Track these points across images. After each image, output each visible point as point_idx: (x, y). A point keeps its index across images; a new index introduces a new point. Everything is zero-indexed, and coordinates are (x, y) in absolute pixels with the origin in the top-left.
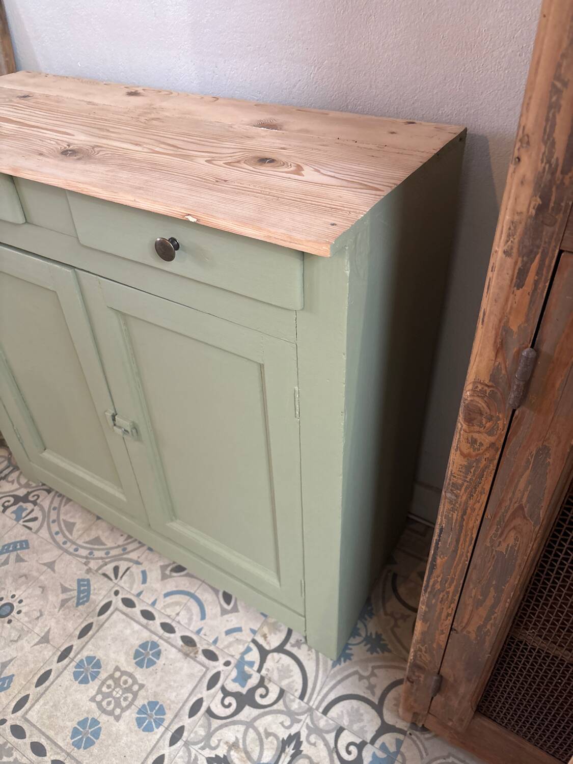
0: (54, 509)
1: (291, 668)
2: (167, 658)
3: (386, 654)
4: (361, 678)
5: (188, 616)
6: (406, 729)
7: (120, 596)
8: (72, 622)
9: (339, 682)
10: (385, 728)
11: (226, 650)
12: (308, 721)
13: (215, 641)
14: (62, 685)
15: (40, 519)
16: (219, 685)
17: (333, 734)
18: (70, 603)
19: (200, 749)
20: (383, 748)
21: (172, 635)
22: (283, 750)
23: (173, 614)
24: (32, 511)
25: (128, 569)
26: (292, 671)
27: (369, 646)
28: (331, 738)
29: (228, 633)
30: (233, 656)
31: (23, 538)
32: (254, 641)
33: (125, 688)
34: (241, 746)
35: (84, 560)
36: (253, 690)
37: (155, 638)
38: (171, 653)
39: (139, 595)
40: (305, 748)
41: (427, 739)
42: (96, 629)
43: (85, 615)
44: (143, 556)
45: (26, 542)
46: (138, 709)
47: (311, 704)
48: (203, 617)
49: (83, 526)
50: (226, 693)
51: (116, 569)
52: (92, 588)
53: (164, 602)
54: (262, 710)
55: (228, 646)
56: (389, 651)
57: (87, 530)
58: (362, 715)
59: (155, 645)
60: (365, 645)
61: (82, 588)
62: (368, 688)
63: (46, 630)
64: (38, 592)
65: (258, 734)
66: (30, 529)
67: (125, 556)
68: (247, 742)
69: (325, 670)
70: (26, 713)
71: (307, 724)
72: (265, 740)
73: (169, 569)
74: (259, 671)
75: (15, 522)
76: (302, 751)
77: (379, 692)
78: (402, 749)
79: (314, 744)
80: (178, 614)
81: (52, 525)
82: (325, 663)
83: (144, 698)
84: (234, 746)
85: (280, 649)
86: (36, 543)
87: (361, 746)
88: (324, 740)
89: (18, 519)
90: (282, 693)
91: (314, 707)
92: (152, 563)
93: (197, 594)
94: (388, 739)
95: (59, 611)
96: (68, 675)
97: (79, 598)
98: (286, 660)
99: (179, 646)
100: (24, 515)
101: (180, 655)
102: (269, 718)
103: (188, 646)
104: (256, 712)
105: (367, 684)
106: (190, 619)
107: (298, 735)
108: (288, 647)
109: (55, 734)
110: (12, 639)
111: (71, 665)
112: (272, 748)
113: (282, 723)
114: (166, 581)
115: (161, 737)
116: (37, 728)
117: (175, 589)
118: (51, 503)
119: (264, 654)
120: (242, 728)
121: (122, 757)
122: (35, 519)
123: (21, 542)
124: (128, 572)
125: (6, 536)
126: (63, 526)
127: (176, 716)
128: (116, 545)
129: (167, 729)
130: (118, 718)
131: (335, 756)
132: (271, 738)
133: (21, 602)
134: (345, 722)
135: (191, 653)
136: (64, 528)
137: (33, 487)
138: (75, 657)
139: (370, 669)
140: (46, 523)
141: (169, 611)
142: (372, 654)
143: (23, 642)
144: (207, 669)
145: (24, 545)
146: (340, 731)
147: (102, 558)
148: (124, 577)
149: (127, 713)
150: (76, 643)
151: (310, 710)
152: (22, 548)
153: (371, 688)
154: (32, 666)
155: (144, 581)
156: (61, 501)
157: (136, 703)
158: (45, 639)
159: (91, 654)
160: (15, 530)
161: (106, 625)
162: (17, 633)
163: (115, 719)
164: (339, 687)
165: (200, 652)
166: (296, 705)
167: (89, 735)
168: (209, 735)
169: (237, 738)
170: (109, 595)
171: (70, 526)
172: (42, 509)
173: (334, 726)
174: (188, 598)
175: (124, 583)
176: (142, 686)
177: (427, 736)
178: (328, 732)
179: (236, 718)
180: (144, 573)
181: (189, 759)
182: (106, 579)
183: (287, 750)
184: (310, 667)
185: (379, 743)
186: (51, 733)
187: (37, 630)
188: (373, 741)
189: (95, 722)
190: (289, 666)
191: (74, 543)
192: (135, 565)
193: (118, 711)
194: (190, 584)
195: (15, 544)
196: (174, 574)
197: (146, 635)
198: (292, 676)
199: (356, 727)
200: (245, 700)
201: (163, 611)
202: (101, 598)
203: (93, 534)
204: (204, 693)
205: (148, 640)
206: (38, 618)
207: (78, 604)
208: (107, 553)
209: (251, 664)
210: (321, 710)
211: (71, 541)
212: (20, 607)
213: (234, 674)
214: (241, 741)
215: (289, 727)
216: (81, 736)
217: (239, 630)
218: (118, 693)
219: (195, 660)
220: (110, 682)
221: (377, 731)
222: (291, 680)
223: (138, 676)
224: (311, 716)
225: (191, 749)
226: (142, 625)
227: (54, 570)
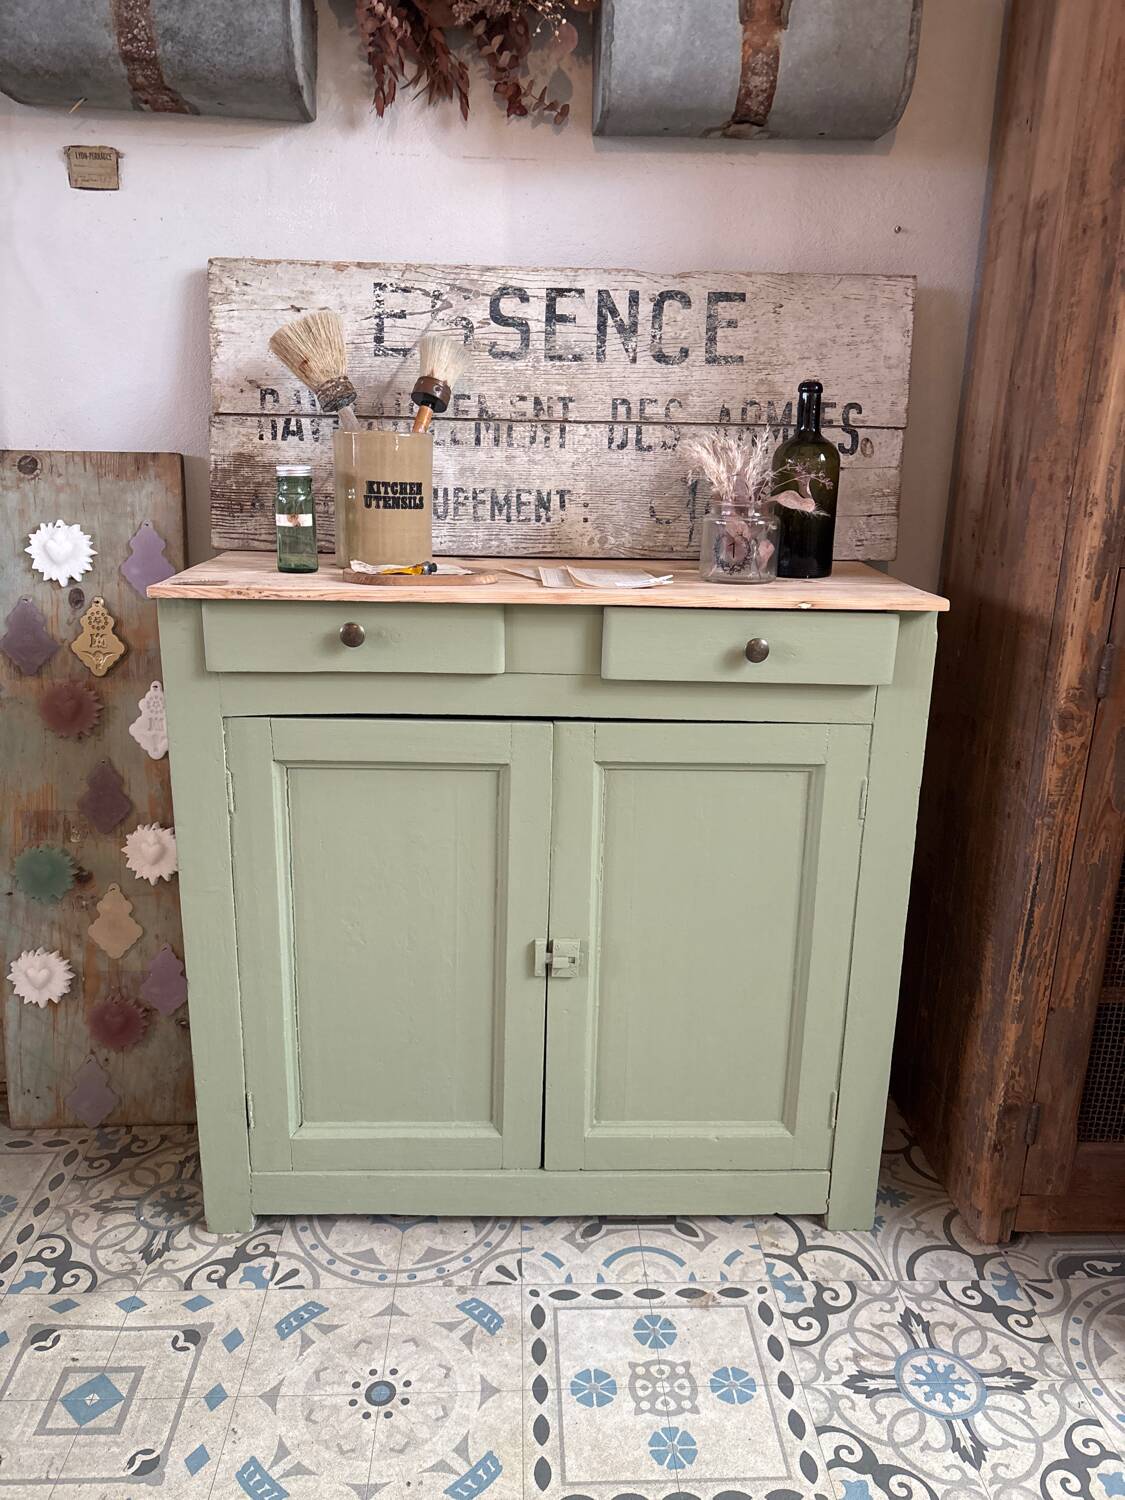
0: (314, 1247)
1: (835, 1259)
2: (684, 1323)
3: (912, 1200)
4: (912, 1231)
5: (661, 1271)
6: (998, 1251)
7: (544, 1294)
8: (506, 1353)
9: (896, 1247)
10: (980, 1262)
11: (745, 1279)
12: (903, 1293)
13: (724, 1277)
14: (578, 1421)
15: (302, 1267)
16: (776, 1315)
17: (940, 1291)
18: (477, 1336)
19: (825, 1380)
20: (995, 1276)
21: (663, 1298)
22: (910, 1333)
23: (640, 1278)
24: (276, 1265)
25: (519, 1262)
26: (838, 1261)
27: (888, 1202)
28: (940, 1295)
29: (729, 1261)
30: (760, 1280)
31: (302, 1303)
32: (767, 1255)
33: (668, 1378)
34: (865, 1353)
35: (441, 1283)
36: (818, 1299)
37: (648, 1312)
38: (684, 1317)
39: (569, 1280)
40: (926, 1317)
41: (1023, 1249)
42: (553, 1343)
43: (518, 1338)
44: (524, 1239)
45: (313, 1303)
46: (709, 1389)
47: (890, 1278)
48: (682, 1263)
49: (389, 1247)
50: (795, 1318)
51: (501, 1269)
52: (491, 1306)
53: (613, 1272)
54: (849, 1311)
55: (744, 1273)
56: (912, 1197)
57: (401, 1249)
58: (947, 1261)
59: (654, 1319)
60: (885, 1202)
61: (476, 1312)
62: (928, 1237)
63: (478, 1379)
64: (411, 1347)
65: (871, 1332)
66: (302, 1287)
67: (498, 1251)
68: (867, 1345)
69: (871, 1243)
70: (563, 1477)
71: (907, 1297)
72: (882, 1334)
73: (578, 1236)
74: (804, 1278)
75: (262, 1292)
76: (928, 1322)
77: (942, 1235)
78: (1013, 1268)
79: (933, 1309)
80: (645, 1275)
81: (333, 1267)
82: (864, 1238)
83: (705, 1372)
84: (857, 1357)
85: (804, 1248)
86: (332, 1298)
87: (975, 1286)
88: (938, 1301)
89: (262, 1284)
90: (852, 1286)
91: (896, 1279)
92: (546, 1241)
93: (644, 1245)
94: (990, 1267)
95: (471, 1352)
96: (573, 1409)
97: (486, 1326)
98: (821, 1255)
99: (686, 1303)
100: (267, 1275)
101: (697, 1311)
102: (863, 1314)
103: (694, 1297)
104: (845, 1315)
105: (923, 1234)
106: (667, 1272)
107: (908, 1310)
108: (809, 1242)
109: (633, 1473)
110: (434, 1417)
111: (564, 1394)
112: (898, 1336)
113: (881, 1310)
114: (589, 1250)
115: (769, 1396)
116: (600, 1483)
117: (610, 1253)
118: (300, 1242)
119: (792, 1261)
120: (847, 1337)
121: (747, 1441)
122: (294, 1273)
123: (304, 1308)
124: (524, 1266)
125: (265, 1313)
126: (353, 1260)
127: (762, 1368)
128: (470, 1246)
129: (766, 1385)
130: (695, 1410)
131: (964, 1308)
132: (886, 1329)
133: (394, 1372)
134: (941, 1276)
135: (707, 1303)
136: (360, 1263)
137: (239, 1239)
138: (559, 1384)
139: (912, 1220)
140: (319, 1270)
141: (629, 1277)
142: (898, 1206)
143: (457, 1410)
144: (746, 1307)
145: (314, 1309)
146: (943, 1285)
147: (465, 1268)
148: (524, 1273)
149: (700, 1398)
150: (545, 1370)
151: (895, 1284)
152: (314, 1315)
153: (930, 1234)
154: (507, 1427)
155: (560, 1264)
156: (315, 1233)
157: (699, 1383)
158: (488, 1390)
159: (579, 1370)
160: (275, 1300)
161: (560, 1331)
162: (434, 1407)
163: (692, 1413)
164: (900, 1250)
165: (717, 1296)
166: (876, 1287)
167: (680, 1447)
168: (821, 1363)
169: (851, 1349)
170: (525, 1300)
171: (369, 1256)
172: (290, 1256)
173: (933, 1285)
174: (640, 1253)
175: (530, 1278)
176: (687, 1365)
177: (1021, 1246)
178: (934, 1292)
179: (829, 1332)
180: (546, 1255)
181: (826, 1397)
182: (500, 1287)
183: (913, 1329)
184: (850, 1247)
185: (987, 1274)
186: (628, 1476)
187: (462, 1388)
188: (981, 1276)
189: (671, 1432)
190: (829, 1257)
191: (398, 1272)
192: (524, 1254)
193: (687, 1404)
194: (624, 1239)
195: (295, 1314)
196: (594, 1238)
197: (630, 1317)
198: (844, 1266)
199: (953, 1273)
200: (821, 1311)
201: (622, 1281)
202: (519, 1309)
203: (419, 1250)
204: (770, 1331)
205: (638, 1318)
206: (447, 1376)
207: (492, 1332)
208: (467, 1259)
209: (789, 1277)
210: (906, 1278)
211: (388, 1271)
212: (401, 1378)
213: (781, 1295)
214: (859, 1349)
215: (893, 1309)
216: (670, 1455)
217: (737, 1253)
218: (663, 1387)
219: (722, 1306)
220: (639, 1383)
221: (975, 1267)
222: (847, 1269)
223: (670, 1358)
224: (901, 1287)
225: (818, 1387)
226: (611, 1308)
227: (403, 1314)
